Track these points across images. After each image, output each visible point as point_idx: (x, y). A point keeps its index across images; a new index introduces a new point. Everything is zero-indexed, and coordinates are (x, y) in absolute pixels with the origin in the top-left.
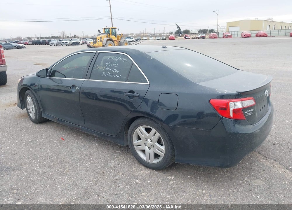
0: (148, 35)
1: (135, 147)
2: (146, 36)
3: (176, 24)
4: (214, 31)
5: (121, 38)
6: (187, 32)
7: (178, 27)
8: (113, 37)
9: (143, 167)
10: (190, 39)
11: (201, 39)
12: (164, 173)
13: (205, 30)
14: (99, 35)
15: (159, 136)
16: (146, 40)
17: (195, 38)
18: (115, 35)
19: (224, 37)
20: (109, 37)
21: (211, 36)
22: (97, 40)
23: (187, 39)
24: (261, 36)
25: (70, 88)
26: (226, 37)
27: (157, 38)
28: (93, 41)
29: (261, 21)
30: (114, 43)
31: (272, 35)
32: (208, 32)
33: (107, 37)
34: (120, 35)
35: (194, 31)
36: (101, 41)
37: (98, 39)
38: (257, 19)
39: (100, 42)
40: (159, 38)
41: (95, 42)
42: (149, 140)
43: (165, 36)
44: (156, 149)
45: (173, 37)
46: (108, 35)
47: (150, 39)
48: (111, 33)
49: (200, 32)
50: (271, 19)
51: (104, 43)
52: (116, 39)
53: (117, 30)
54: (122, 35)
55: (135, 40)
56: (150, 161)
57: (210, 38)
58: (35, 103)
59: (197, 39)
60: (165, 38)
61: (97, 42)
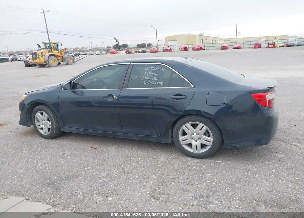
0: (85, 49)
1: (181, 142)
2: (85, 51)
3: (115, 38)
4: (151, 45)
5: (65, 53)
6: (125, 46)
7: (117, 41)
8: (55, 52)
9: (190, 158)
10: (131, 53)
11: (143, 53)
12: (211, 160)
13: (143, 44)
14: (39, 50)
15: (207, 129)
16: (86, 54)
17: (136, 53)
18: (58, 50)
19: (164, 51)
20: (51, 52)
21: (152, 50)
22: (37, 56)
23: (128, 53)
24: (198, 49)
25: (106, 98)
26: (166, 51)
27: (97, 53)
28: (33, 57)
29: (195, 36)
30: (57, 59)
31: (206, 48)
32: (146, 46)
33: (49, 52)
34: (62, 50)
35: (132, 45)
36: (42, 56)
37: (39, 55)
38: (190, 34)
39: (41, 58)
40: (99, 53)
41: (36, 58)
42: (195, 134)
43: (106, 51)
44: (204, 141)
45: (114, 51)
46: (50, 50)
47: (90, 53)
48: (53, 48)
49: (139, 46)
50: (202, 34)
51: (46, 59)
52: (59, 54)
53: (59, 45)
54: (66, 50)
55: (74, 55)
56: (197, 152)
57: (151, 52)
58: (53, 117)
59: (139, 53)
60: (105, 52)
61: (38, 58)
